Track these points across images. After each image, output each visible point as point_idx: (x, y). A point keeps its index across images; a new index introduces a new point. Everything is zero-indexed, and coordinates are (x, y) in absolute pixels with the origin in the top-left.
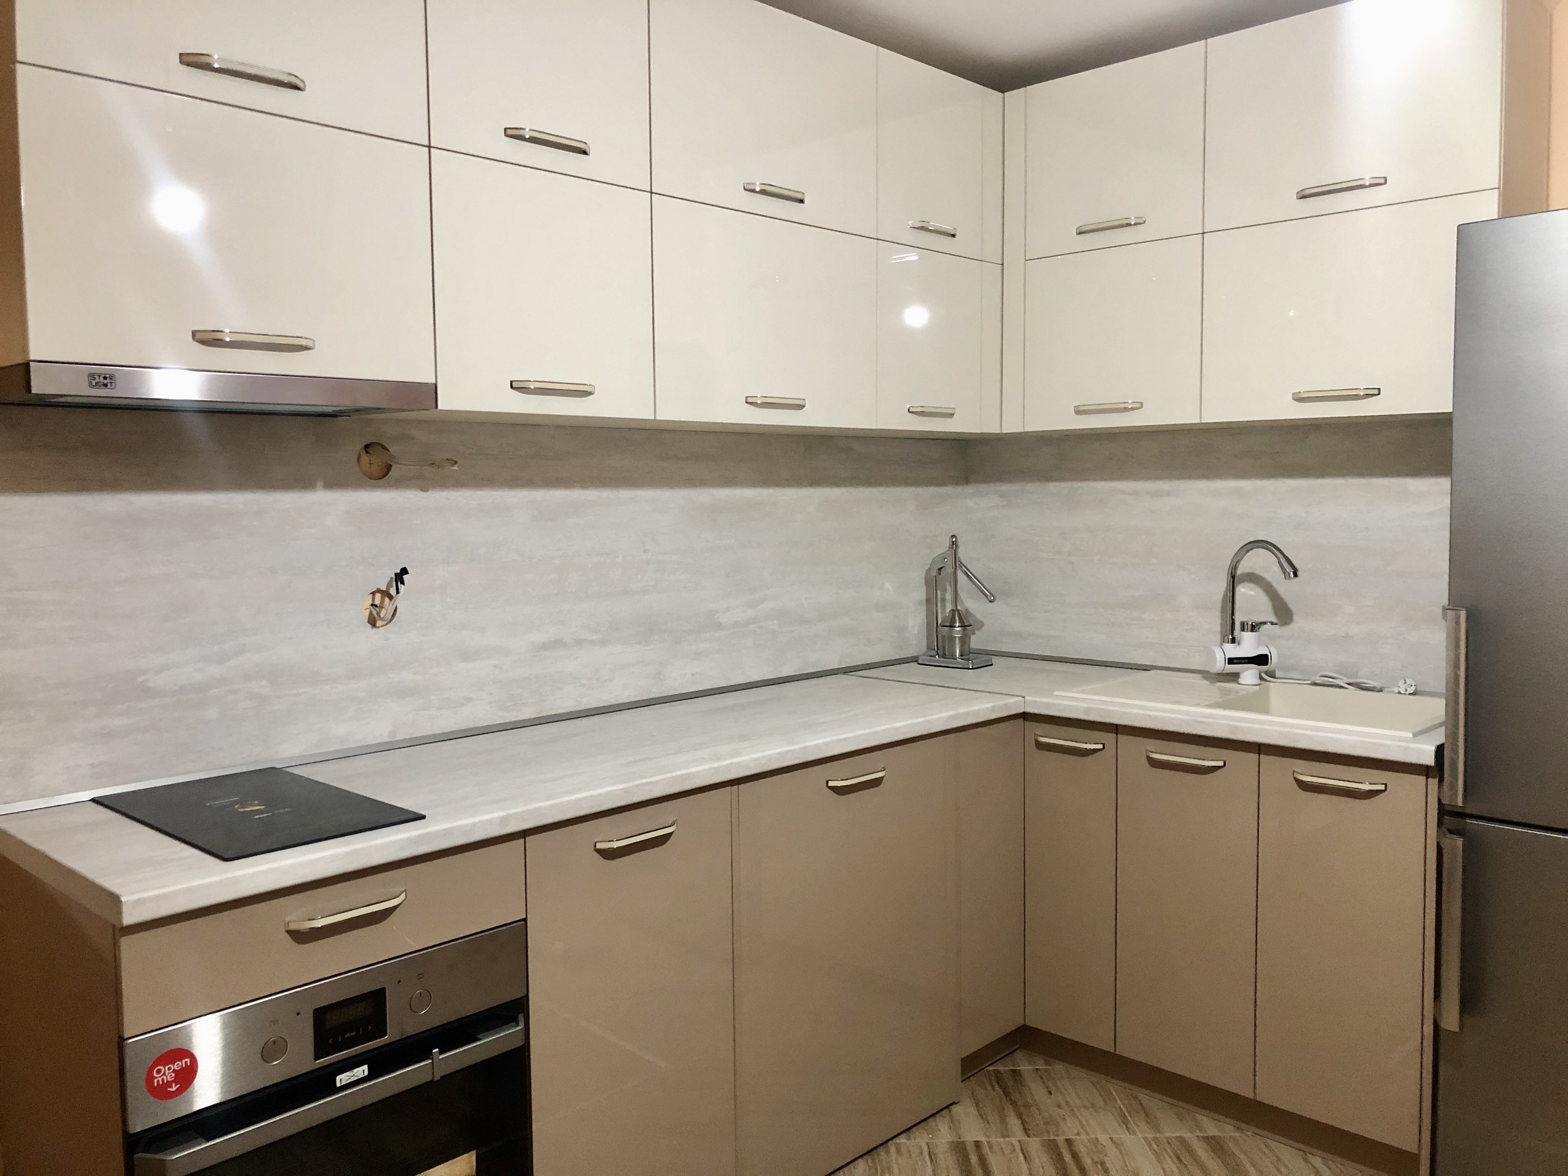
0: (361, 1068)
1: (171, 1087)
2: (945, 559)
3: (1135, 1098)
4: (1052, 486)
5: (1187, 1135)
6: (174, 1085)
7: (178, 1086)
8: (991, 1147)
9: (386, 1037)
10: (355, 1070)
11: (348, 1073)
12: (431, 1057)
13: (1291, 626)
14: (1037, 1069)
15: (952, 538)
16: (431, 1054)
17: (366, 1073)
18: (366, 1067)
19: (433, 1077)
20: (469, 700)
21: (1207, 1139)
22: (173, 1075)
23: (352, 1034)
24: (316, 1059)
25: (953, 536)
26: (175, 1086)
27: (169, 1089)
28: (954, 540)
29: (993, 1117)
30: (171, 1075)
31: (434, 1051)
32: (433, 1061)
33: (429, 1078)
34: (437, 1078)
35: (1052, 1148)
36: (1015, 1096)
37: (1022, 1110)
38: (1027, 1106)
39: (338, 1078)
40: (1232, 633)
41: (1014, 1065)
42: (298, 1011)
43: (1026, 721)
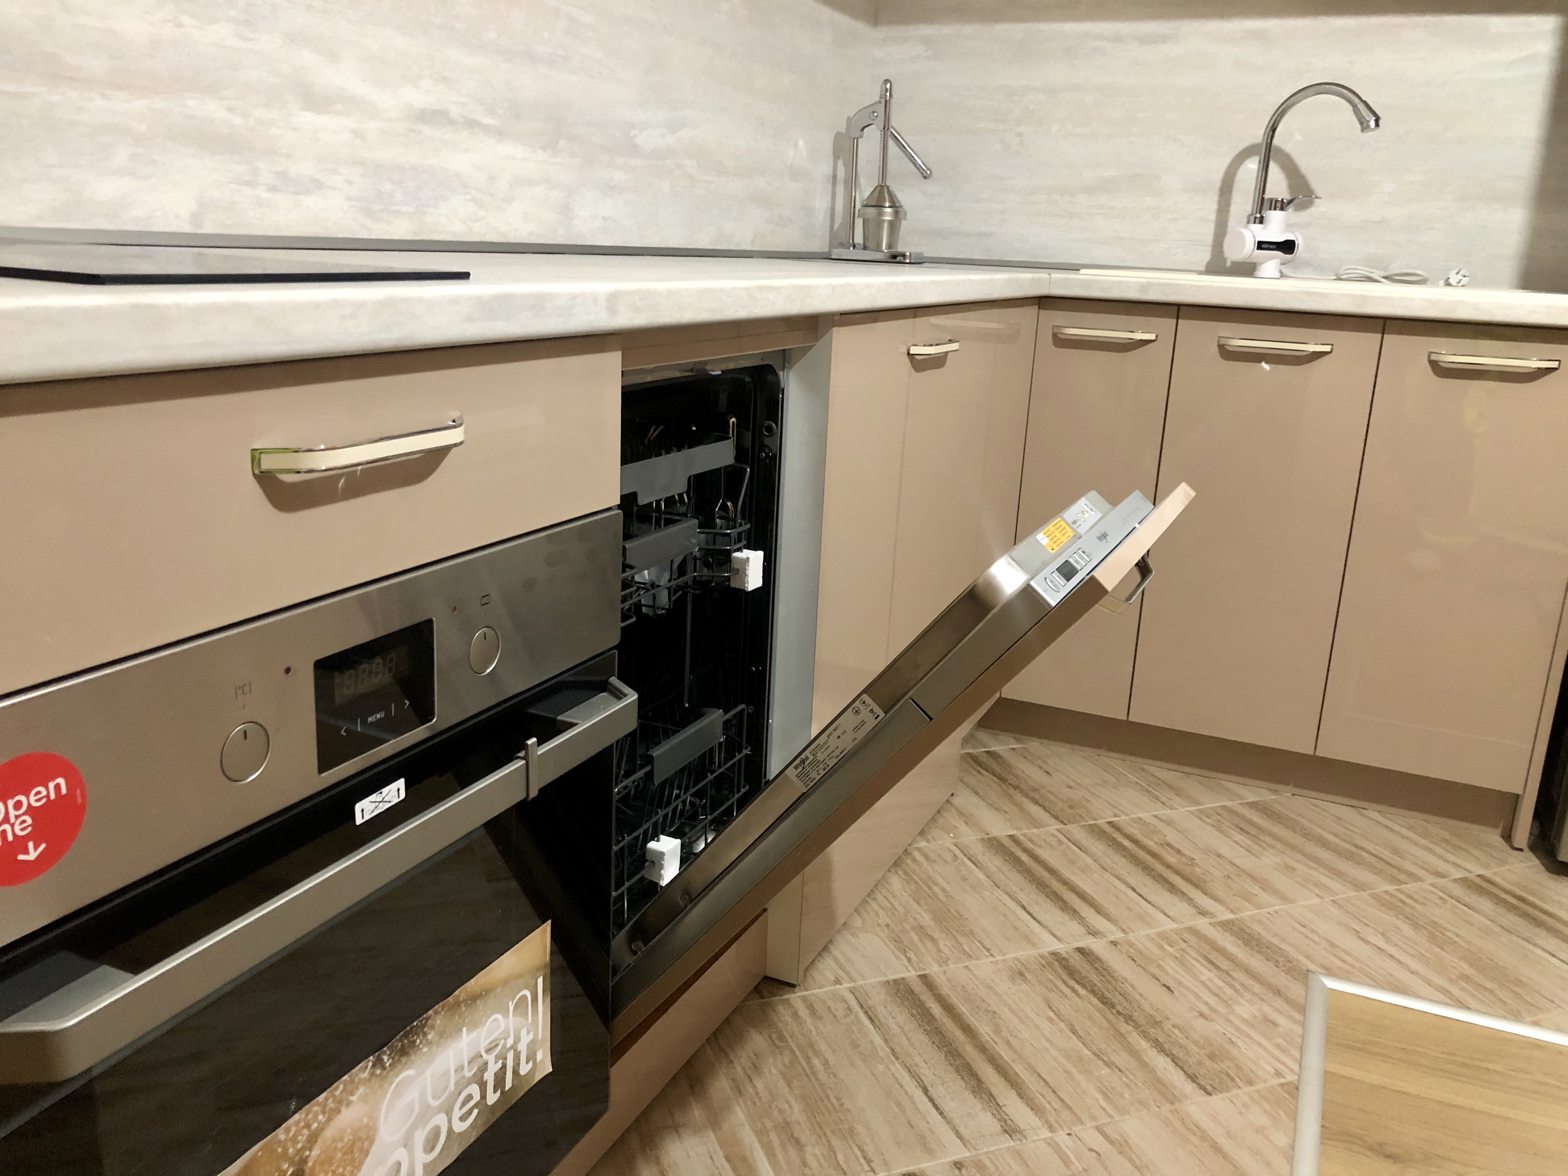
0: (394, 786)
1: (26, 852)
2: (874, 112)
3: (1143, 770)
4: (1001, 29)
5: (1228, 803)
6: (31, 845)
7: (43, 846)
8: (1031, 840)
9: (435, 720)
10: (385, 790)
11: (373, 797)
12: (522, 754)
13: (1313, 210)
14: (1014, 749)
15: (886, 84)
16: (524, 747)
17: (403, 795)
18: (401, 783)
19: (528, 795)
20: (318, 185)
21: (1252, 805)
22: (29, 821)
23: (378, 716)
24: (321, 770)
25: (886, 81)
26: (36, 848)
27: (21, 857)
28: (888, 86)
29: (1007, 806)
30: (24, 822)
31: (529, 742)
32: (527, 764)
33: (519, 797)
34: (534, 793)
35: (1097, 832)
36: (1011, 779)
37: (1032, 794)
38: (1035, 790)
39: (358, 807)
40: (1260, 213)
41: (985, 747)
42: (285, 667)
43: (1044, 309)
